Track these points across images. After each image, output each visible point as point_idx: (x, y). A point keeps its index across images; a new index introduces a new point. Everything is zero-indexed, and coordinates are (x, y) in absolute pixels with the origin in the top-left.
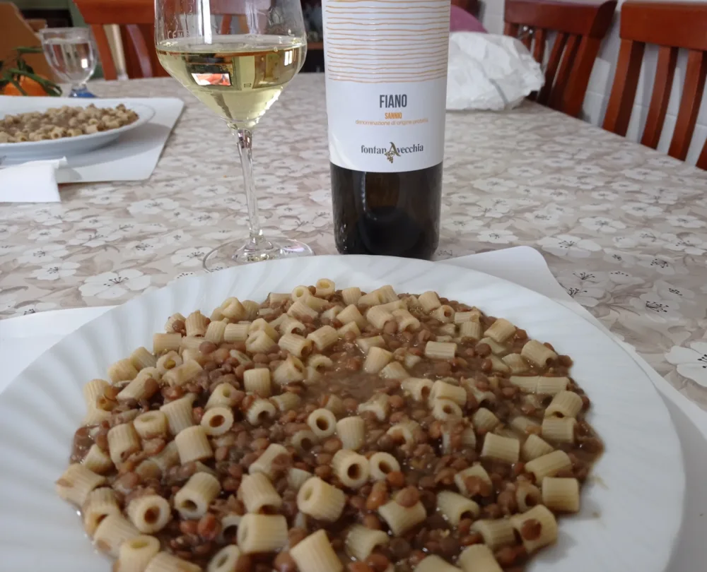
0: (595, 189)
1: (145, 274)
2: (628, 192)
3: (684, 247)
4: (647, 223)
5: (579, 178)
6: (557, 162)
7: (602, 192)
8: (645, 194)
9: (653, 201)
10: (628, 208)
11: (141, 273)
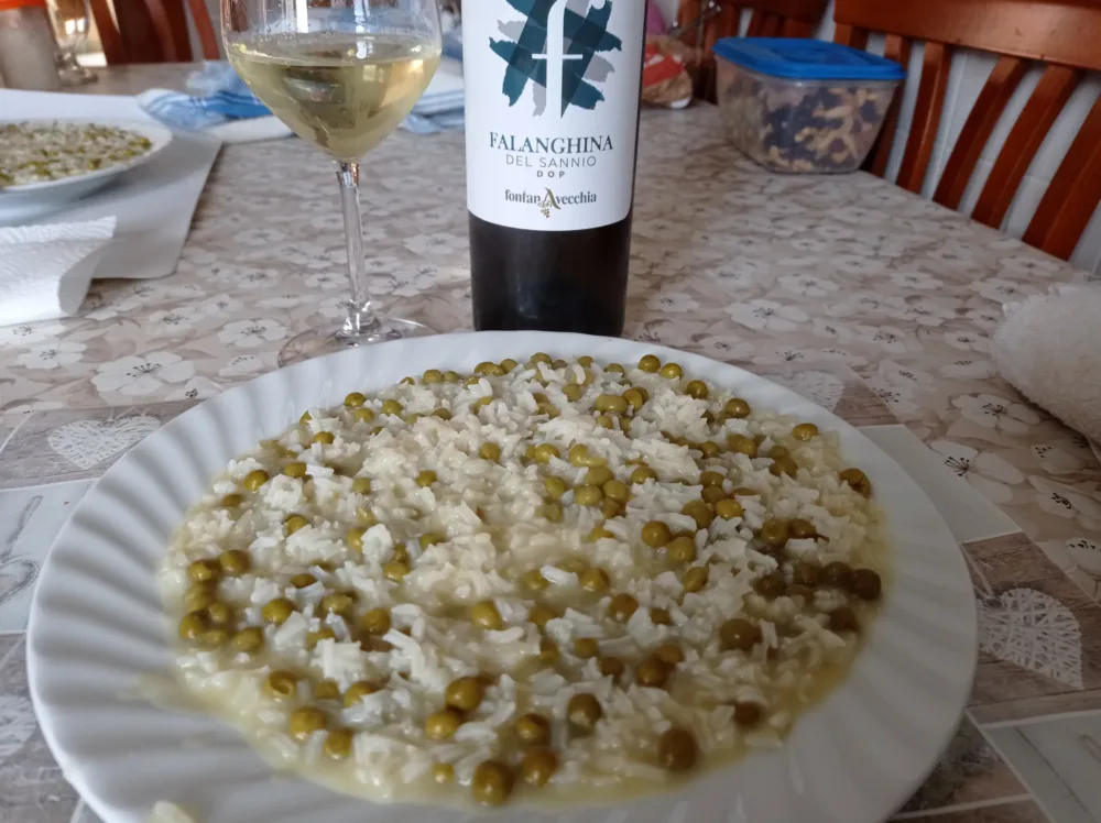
0: (795, 236)
1: (184, 358)
2: (838, 240)
3: (915, 315)
4: (866, 282)
5: (774, 220)
6: (742, 197)
7: (805, 240)
8: (862, 242)
9: (872, 253)
10: (840, 262)
11: (179, 358)
